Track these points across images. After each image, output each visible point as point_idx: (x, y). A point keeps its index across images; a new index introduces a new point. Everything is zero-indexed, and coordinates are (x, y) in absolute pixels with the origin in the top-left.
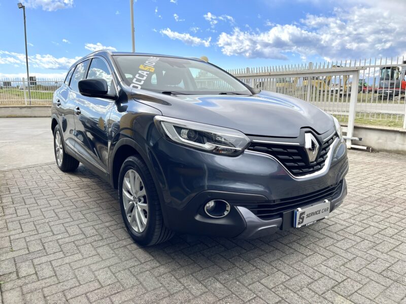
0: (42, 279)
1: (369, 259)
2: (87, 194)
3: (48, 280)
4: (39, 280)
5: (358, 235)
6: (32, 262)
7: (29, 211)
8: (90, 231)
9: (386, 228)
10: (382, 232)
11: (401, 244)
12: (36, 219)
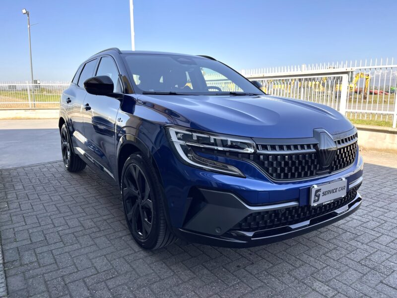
0: (44, 266)
1: (350, 249)
2: (87, 190)
3: (48, 267)
4: (40, 267)
5: (341, 227)
6: (34, 251)
7: (32, 206)
8: (89, 223)
9: (368, 222)
10: (364, 225)
11: (381, 235)
12: (38, 213)
